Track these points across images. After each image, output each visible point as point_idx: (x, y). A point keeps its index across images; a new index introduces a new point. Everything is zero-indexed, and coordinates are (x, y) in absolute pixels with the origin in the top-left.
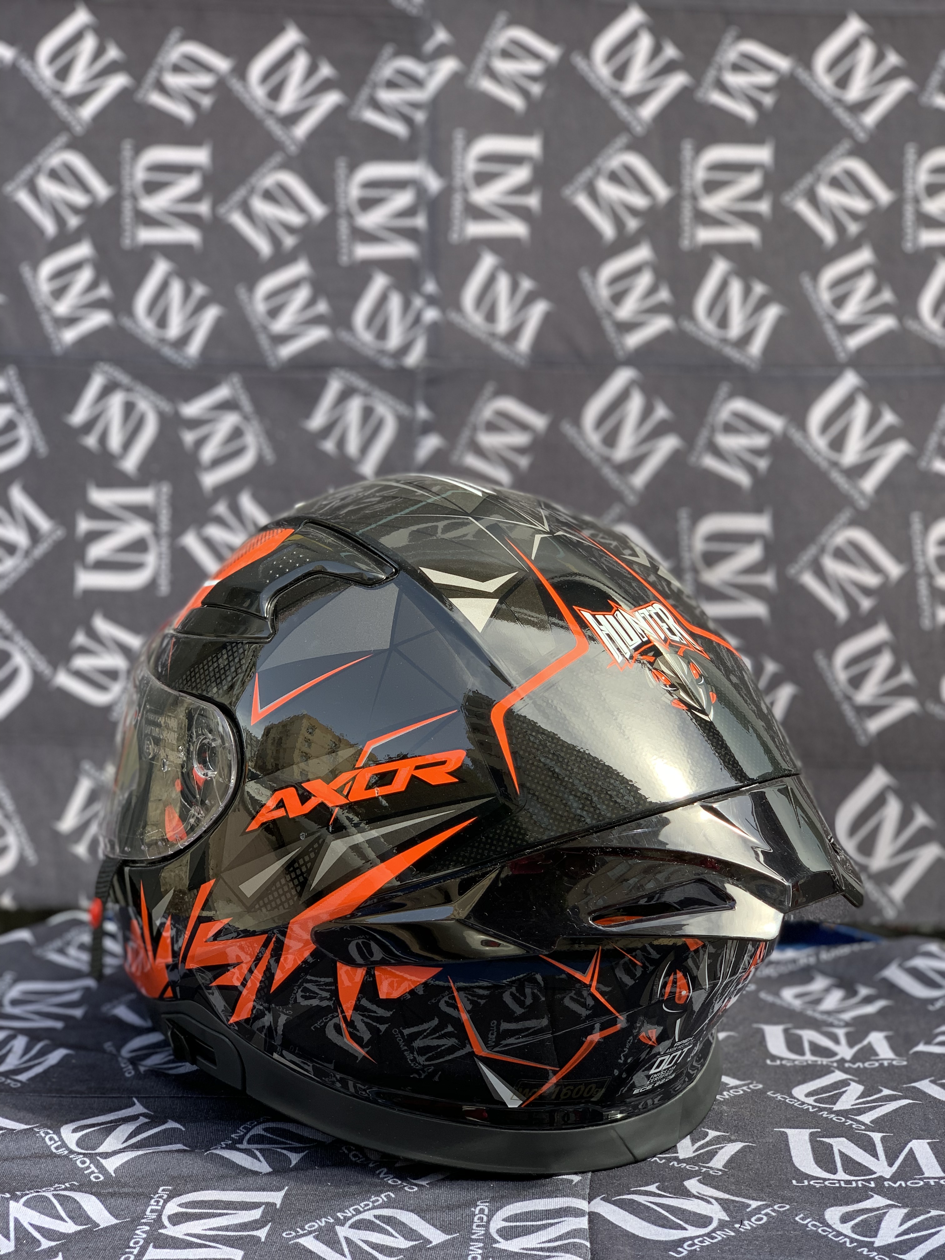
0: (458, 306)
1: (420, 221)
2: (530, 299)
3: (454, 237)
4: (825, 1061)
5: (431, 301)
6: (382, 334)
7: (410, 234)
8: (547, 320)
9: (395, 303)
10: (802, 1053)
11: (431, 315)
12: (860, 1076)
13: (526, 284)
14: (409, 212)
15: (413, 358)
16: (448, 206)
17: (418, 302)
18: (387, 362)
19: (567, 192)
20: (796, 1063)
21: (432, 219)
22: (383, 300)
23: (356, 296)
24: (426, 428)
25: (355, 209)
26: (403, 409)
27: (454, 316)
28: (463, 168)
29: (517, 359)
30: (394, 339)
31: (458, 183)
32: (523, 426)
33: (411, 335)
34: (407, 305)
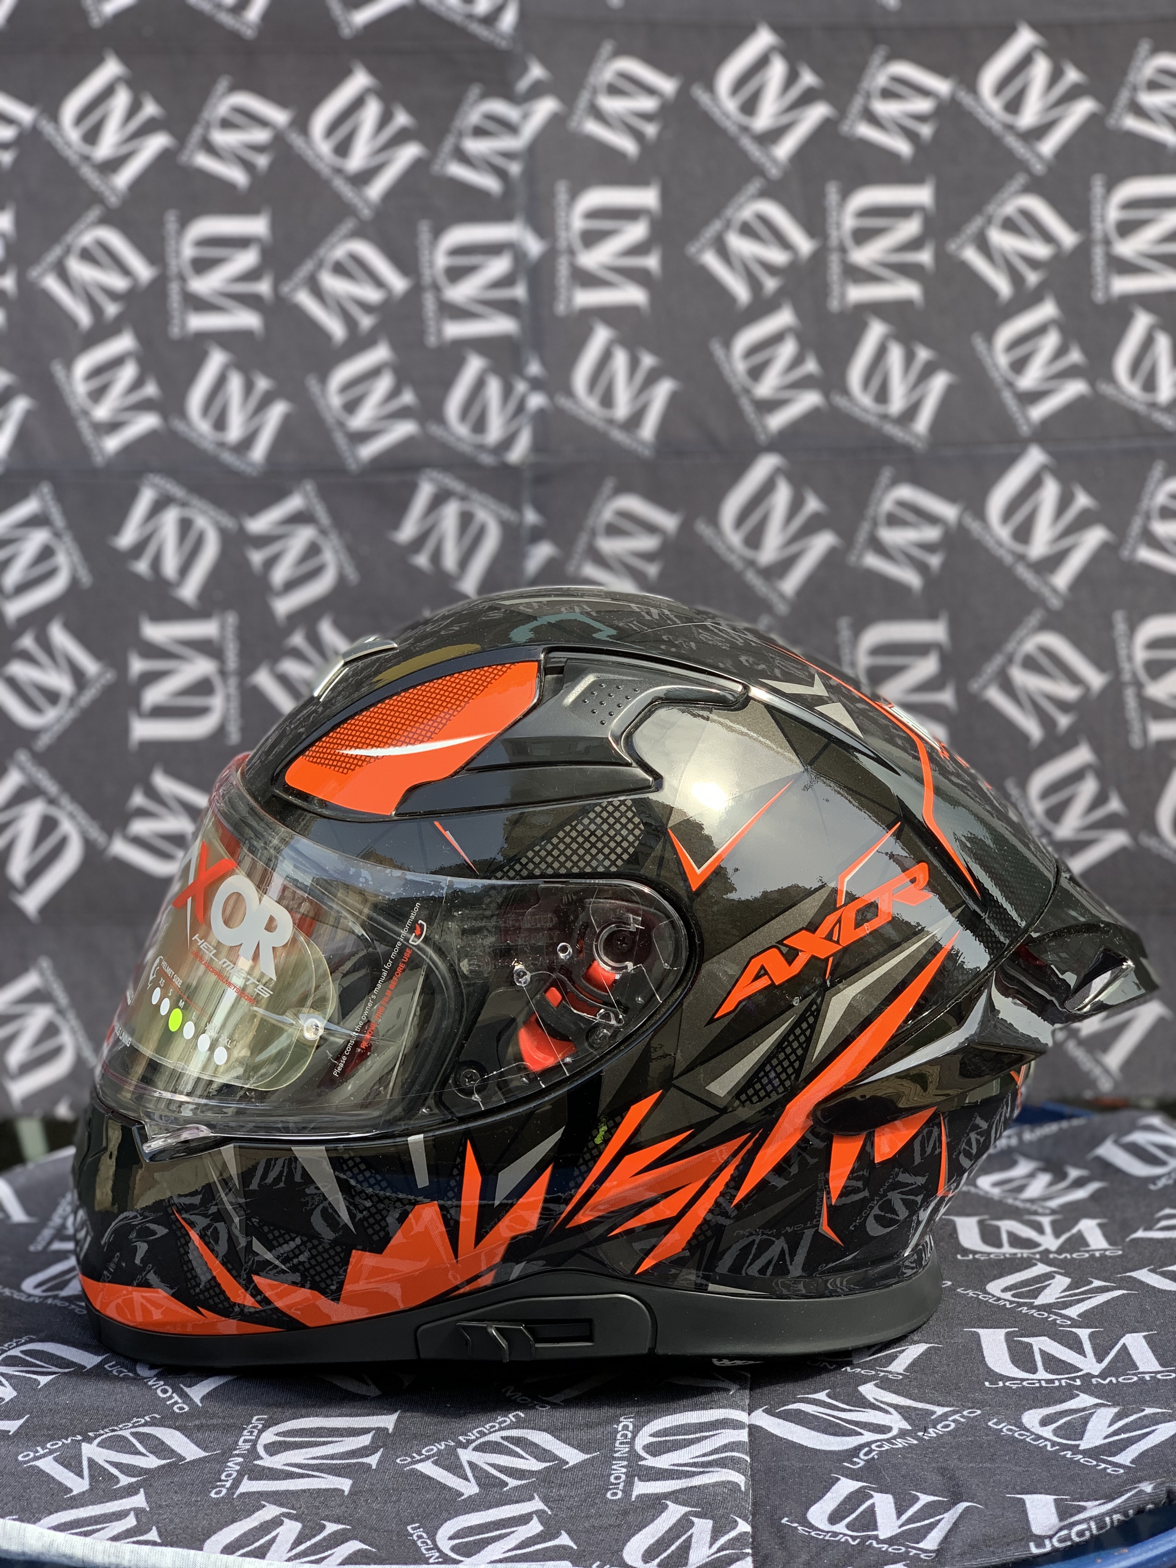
0: (568, 390)
1: (519, 292)
2: (652, 378)
3: (561, 308)
4: (1026, 1253)
5: (536, 385)
6: (480, 426)
7: (509, 307)
8: (674, 402)
9: (494, 388)
10: (999, 1245)
11: (536, 401)
12: (1066, 1267)
13: (648, 361)
14: (507, 281)
15: (518, 453)
16: (553, 273)
17: (521, 387)
18: (486, 459)
20: (992, 1256)
21: (533, 289)
22: (479, 385)
23: (447, 384)
24: (536, 535)
25: (442, 280)
26: (507, 514)
27: (563, 402)
28: (568, 227)
29: (640, 449)
30: (495, 432)
31: (562, 244)
32: (650, 528)
33: (514, 425)
34: (507, 391)
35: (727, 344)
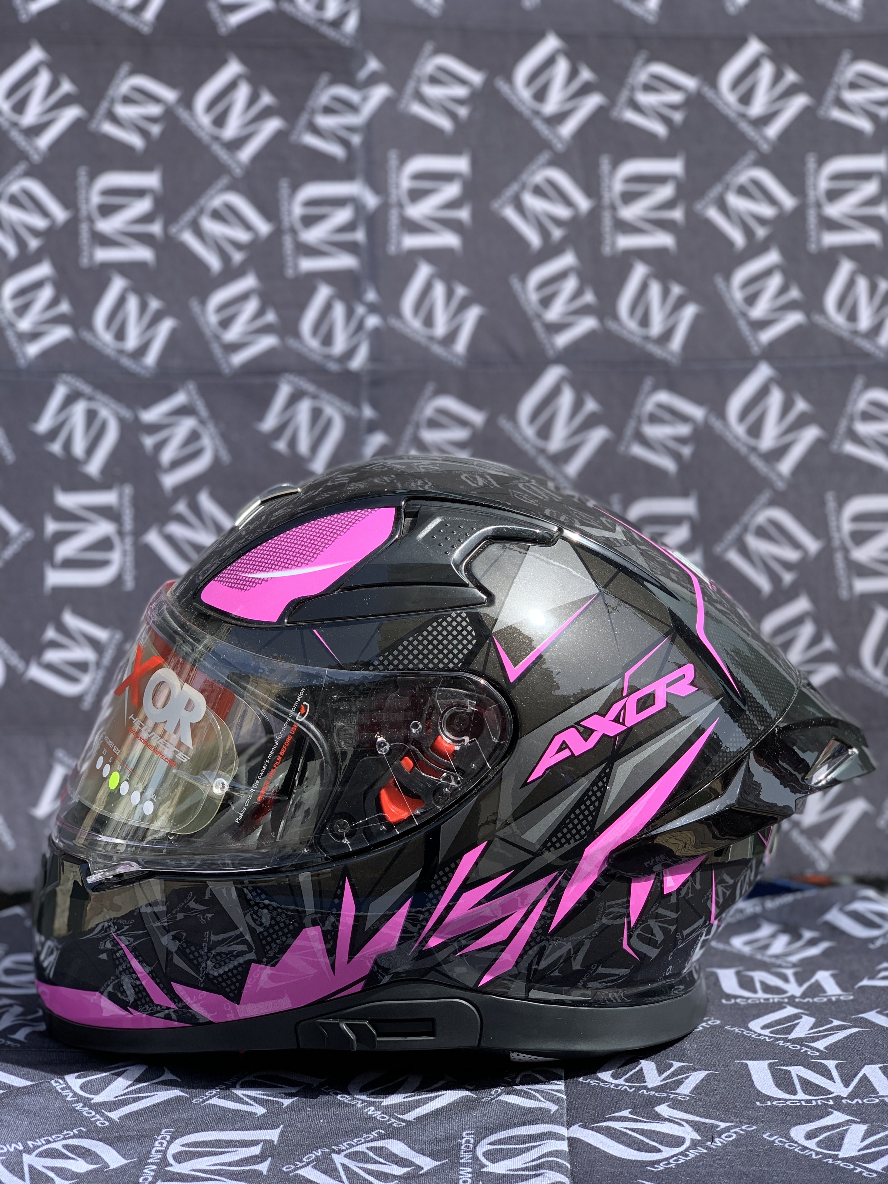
0: (398, 314)
1: (360, 236)
2: (464, 305)
3: (392, 249)
5: (372, 308)
6: (328, 340)
7: (351, 248)
8: (481, 322)
9: (339, 311)
11: (372, 321)
13: (461, 291)
14: (350, 227)
15: (358, 362)
16: (386, 222)
17: (360, 310)
18: (333, 367)
19: (495, 205)
21: (370, 233)
22: (327, 308)
23: (302, 306)
24: (372, 427)
25: (298, 225)
26: (350, 410)
27: (394, 322)
28: (398, 186)
29: (455, 360)
30: (339, 345)
31: (393, 199)
32: (463, 423)
33: (355, 341)
34: (350, 313)
35: (523, 279)
